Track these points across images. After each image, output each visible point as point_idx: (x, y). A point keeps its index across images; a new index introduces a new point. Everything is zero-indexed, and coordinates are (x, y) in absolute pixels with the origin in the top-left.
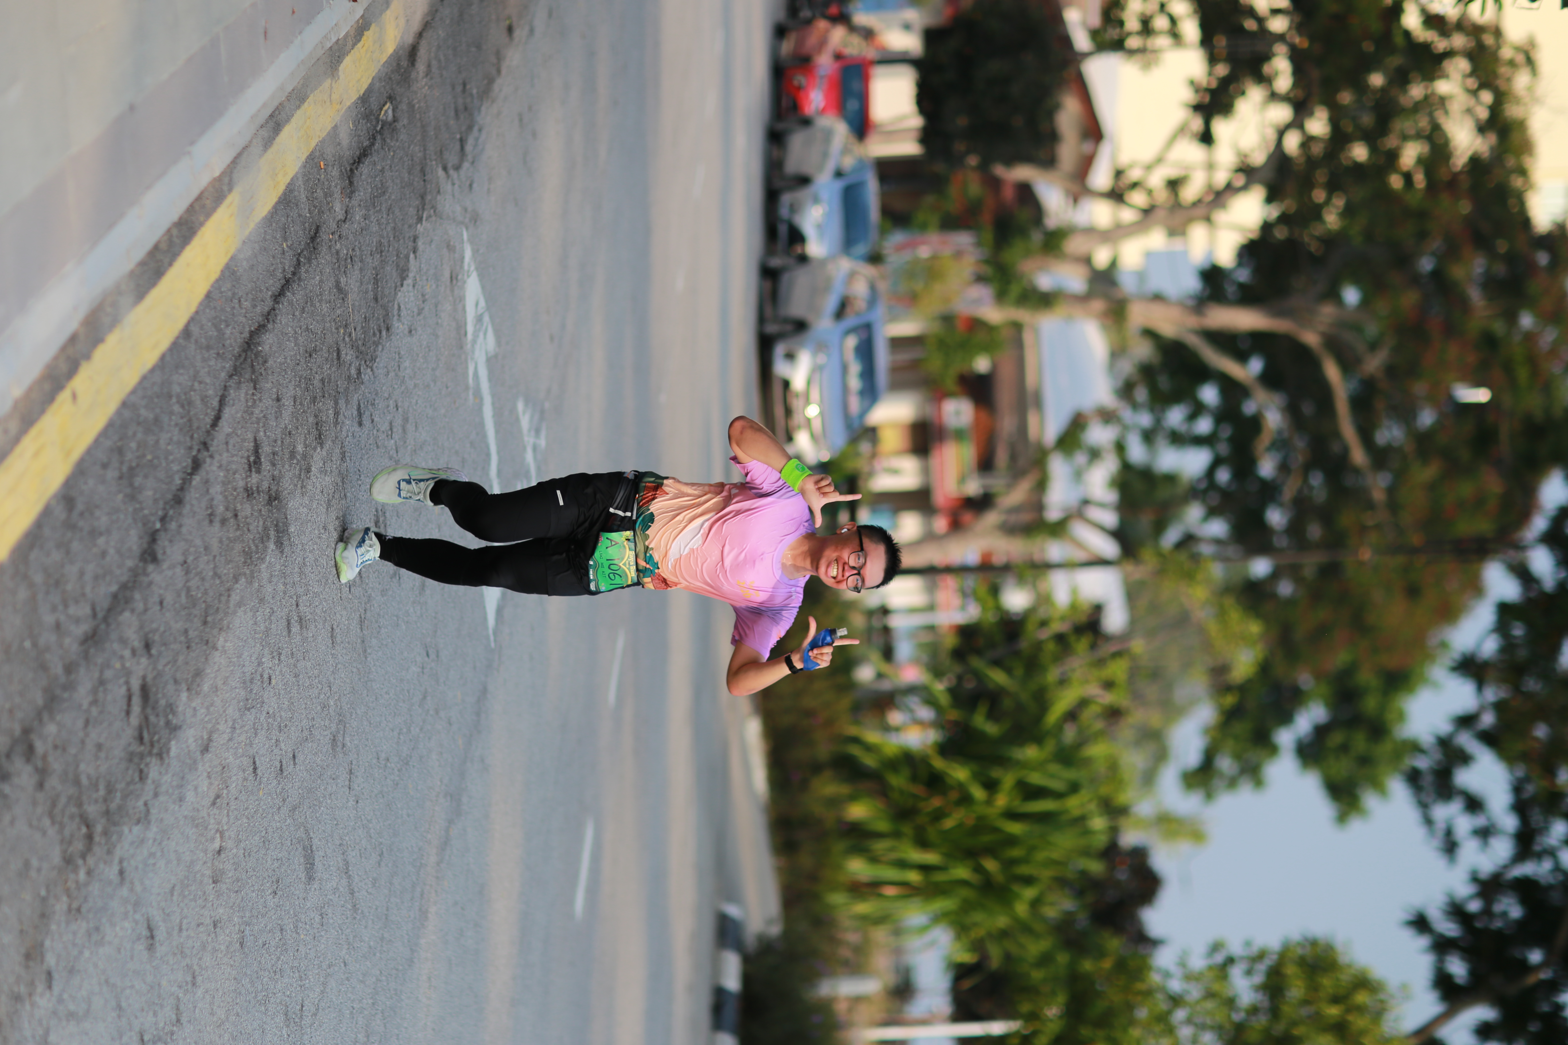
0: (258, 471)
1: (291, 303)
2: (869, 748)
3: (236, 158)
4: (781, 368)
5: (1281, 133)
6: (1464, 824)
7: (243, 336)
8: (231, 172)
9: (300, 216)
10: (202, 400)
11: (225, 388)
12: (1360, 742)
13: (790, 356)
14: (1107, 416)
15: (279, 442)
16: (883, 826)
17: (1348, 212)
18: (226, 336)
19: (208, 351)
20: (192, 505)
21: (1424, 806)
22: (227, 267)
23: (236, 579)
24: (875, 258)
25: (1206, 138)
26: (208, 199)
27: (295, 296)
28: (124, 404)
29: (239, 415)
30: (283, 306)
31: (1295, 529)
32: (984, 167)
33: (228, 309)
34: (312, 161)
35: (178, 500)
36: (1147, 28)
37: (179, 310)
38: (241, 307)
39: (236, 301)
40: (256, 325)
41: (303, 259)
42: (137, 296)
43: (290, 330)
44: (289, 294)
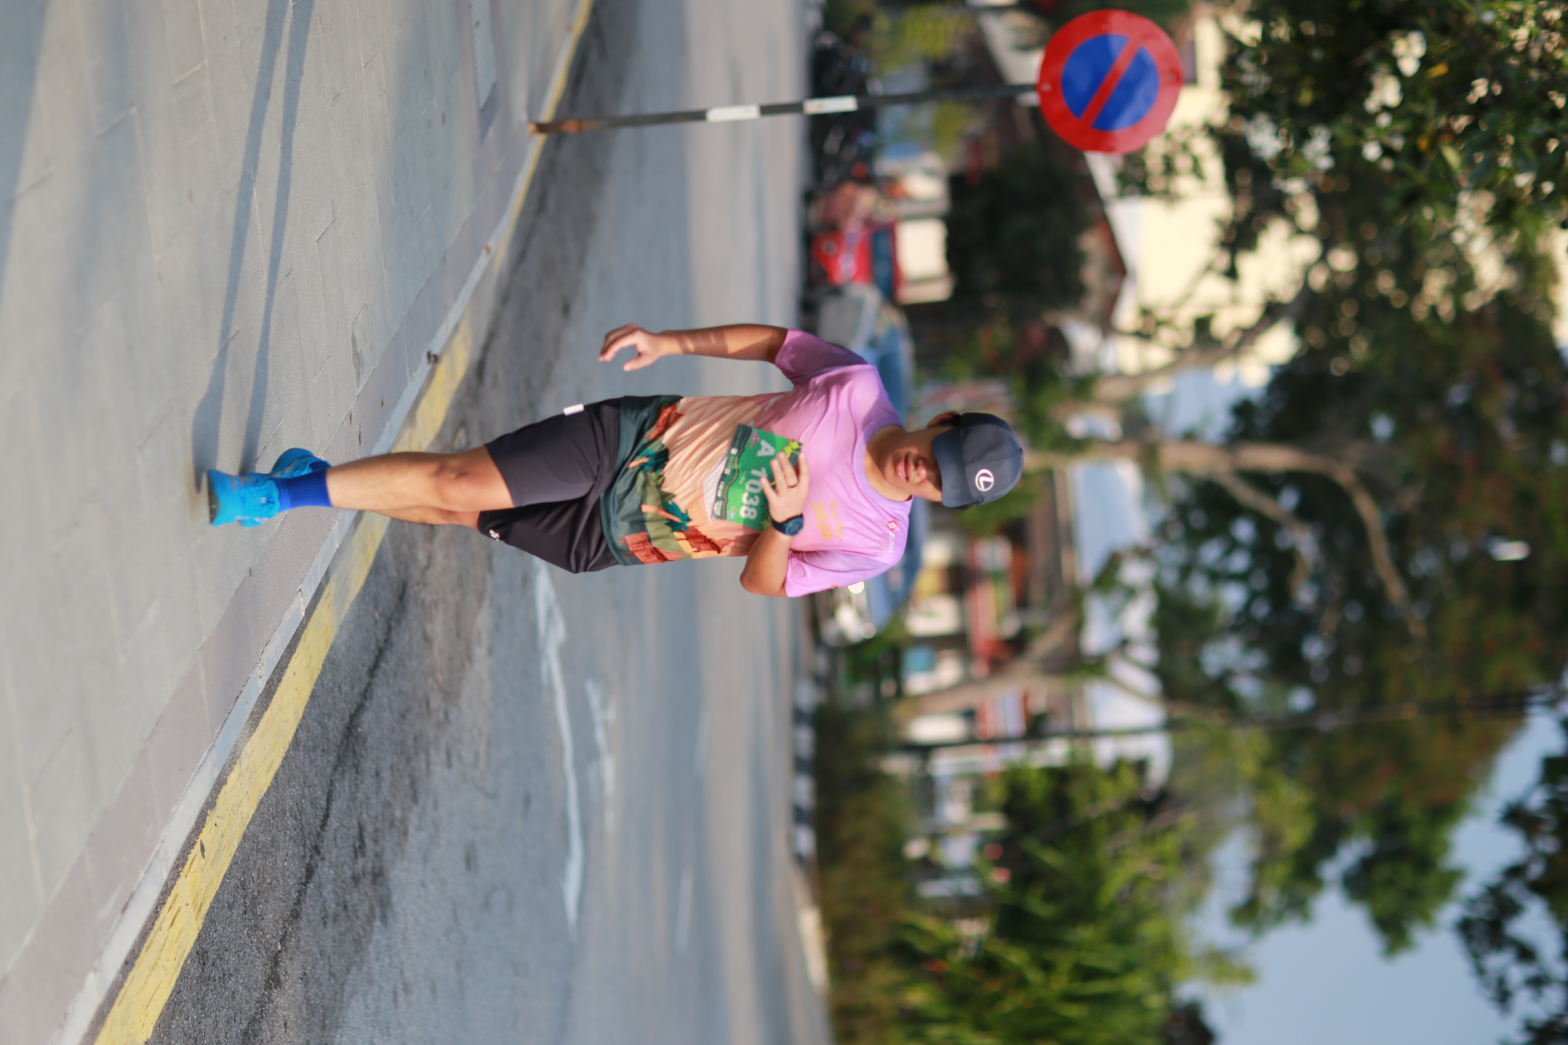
0: (363, 855)
1: (384, 672)
2: (925, 934)
5: (1307, 270)
6: (1517, 974)
7: (344, 722)
9: (389, 578)
10: (312, 803)
11: (332, 783)
12: (1406, 874)
14: (1143, 553)
15: (380, 818)
16: (940, 1011)
17: (1376, 344)
18: (330, 729)
19: (314, 752)
20: (308, 914)
21: (1476, 956)
22: (328, 658)
23: (348, 970)
25: (1232, 273)
27: (388, 664)
28: (245, 837)
29: (345, 806)
30: (379, 679)
31: (1334, 661)
33: (330, 701)
35: (296, 915)
36: (1169, 168)
37: (288, 722)
38: (341, 693)
39: (336, 690)
40: (355, 706)
41: (393, 624)
42: (252, 724)
43: (386, 700)
44: (383, 665)
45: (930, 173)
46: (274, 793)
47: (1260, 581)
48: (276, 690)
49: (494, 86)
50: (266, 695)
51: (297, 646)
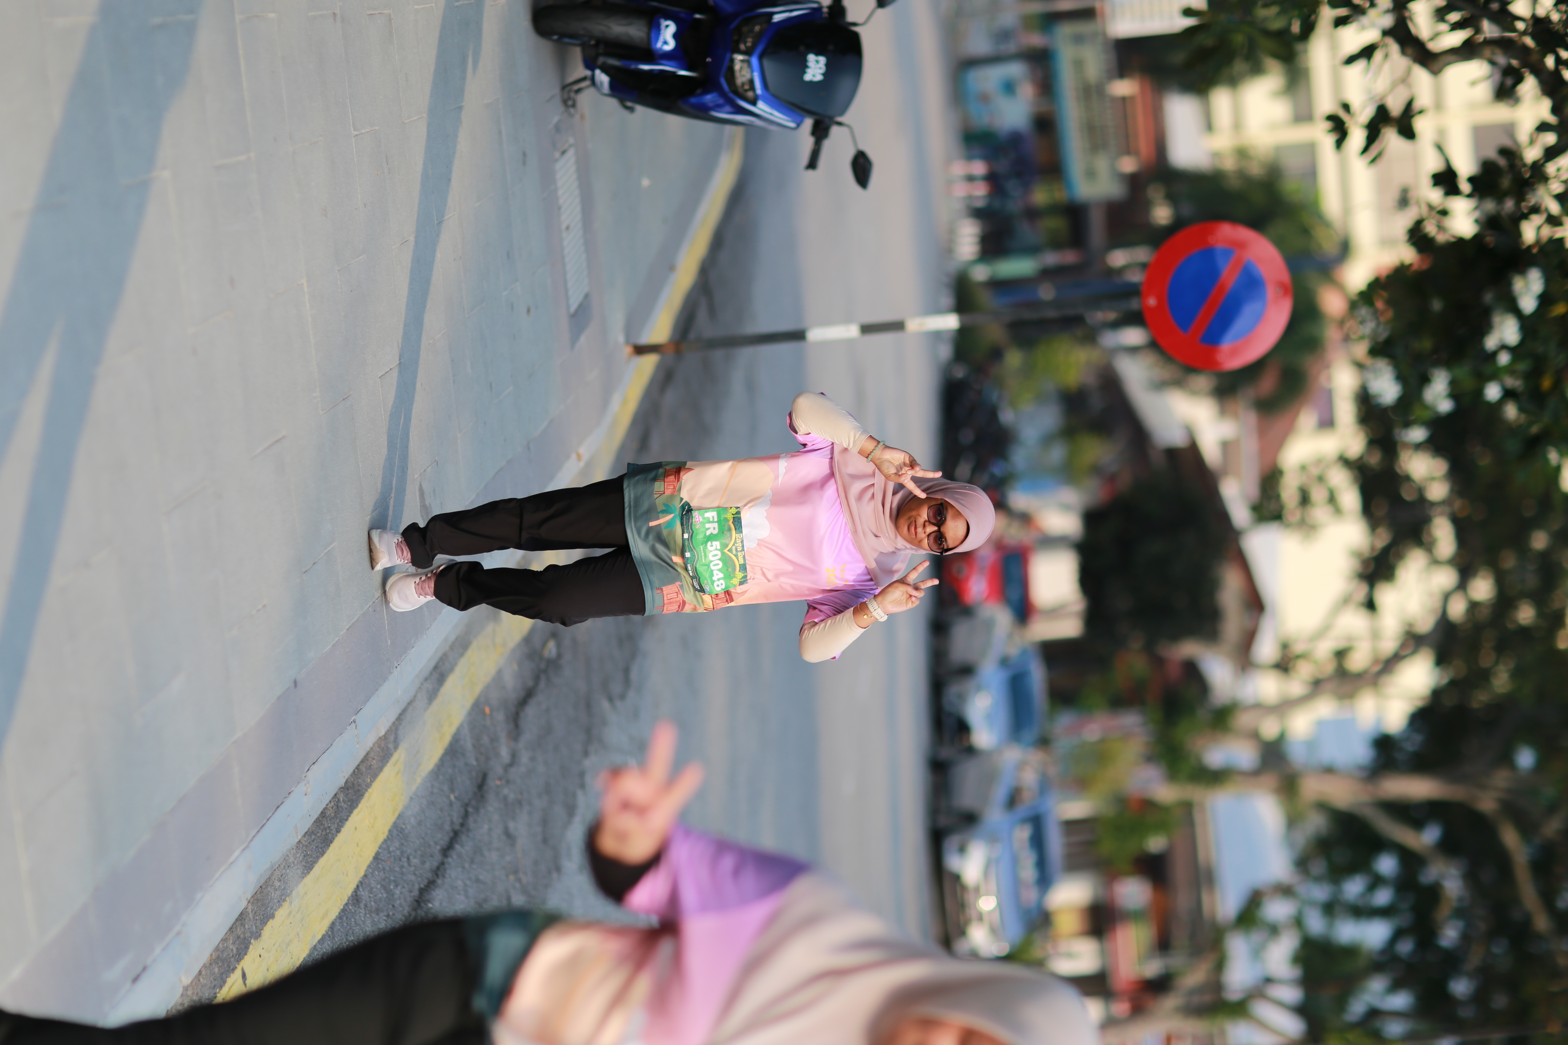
1: (460, 856)
3: (401, 715)
4: (953, 862)
5: (1446, 597)
7: (412, 894)
8: (397, 729)
9: (466, 764)
13: (962, 850)
14: (1285, 891)
17: (1517, 674)
18: (396, 896)
19: (378, 914)
22: (395, 825)
24: (1044, 742)
25: (1370, 605)
26: (374, 759)
27: (464, 848)
30: (453, 860)
31: (1480, 998)
32: (1150, 649)
33: (397, 869)
34: (477, 708)
36: (1305, 499)
37: (347, 876)
38: (409, 865)
39: (405, 860)
40: (425, 882)
41: (470, 810)
42: (306, 867)
43: (460, 883)
44: (457, 847)
45: (1066, 508)
46: (329, 943)
47: (1405, 919)
48: (334, 839)
49: (587, 296)
50: (322, 841)
51: (360, 802)
